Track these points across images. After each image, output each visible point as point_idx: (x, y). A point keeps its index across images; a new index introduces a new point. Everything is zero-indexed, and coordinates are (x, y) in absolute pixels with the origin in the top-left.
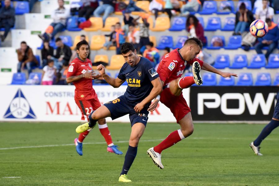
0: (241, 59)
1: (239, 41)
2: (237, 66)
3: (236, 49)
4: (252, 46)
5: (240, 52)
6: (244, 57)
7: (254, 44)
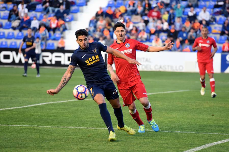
0: (11, 34)
1: (10, 25)
2: (9, 37)
3: (9, 28)
4: (17, 28)
5: (11, 31)
6: (13, 33)
7: (18, 27)
